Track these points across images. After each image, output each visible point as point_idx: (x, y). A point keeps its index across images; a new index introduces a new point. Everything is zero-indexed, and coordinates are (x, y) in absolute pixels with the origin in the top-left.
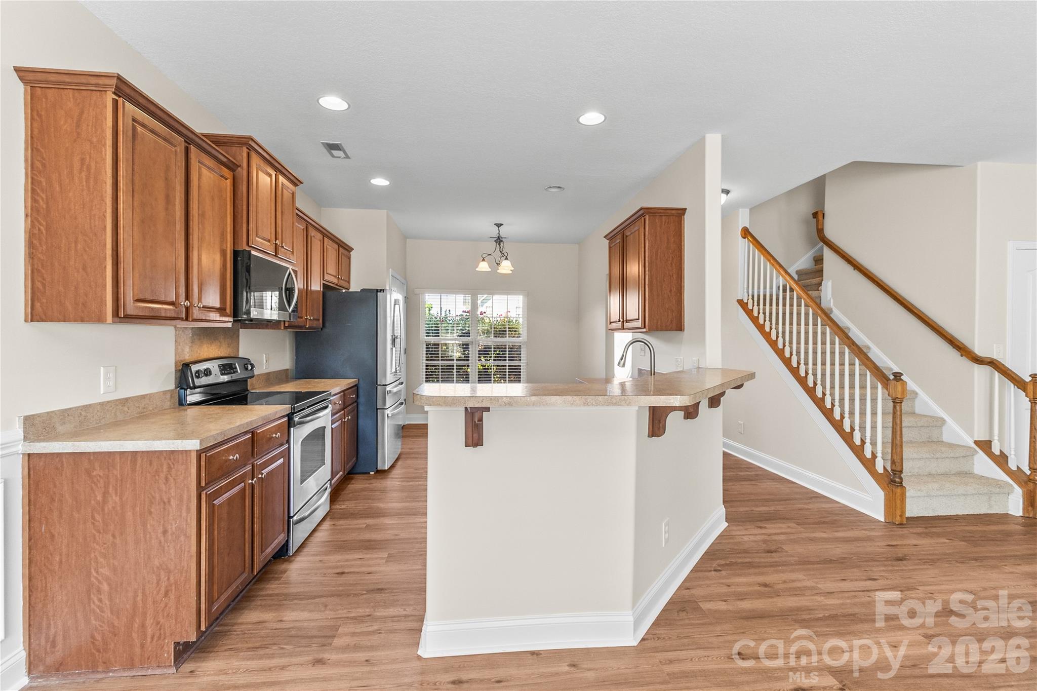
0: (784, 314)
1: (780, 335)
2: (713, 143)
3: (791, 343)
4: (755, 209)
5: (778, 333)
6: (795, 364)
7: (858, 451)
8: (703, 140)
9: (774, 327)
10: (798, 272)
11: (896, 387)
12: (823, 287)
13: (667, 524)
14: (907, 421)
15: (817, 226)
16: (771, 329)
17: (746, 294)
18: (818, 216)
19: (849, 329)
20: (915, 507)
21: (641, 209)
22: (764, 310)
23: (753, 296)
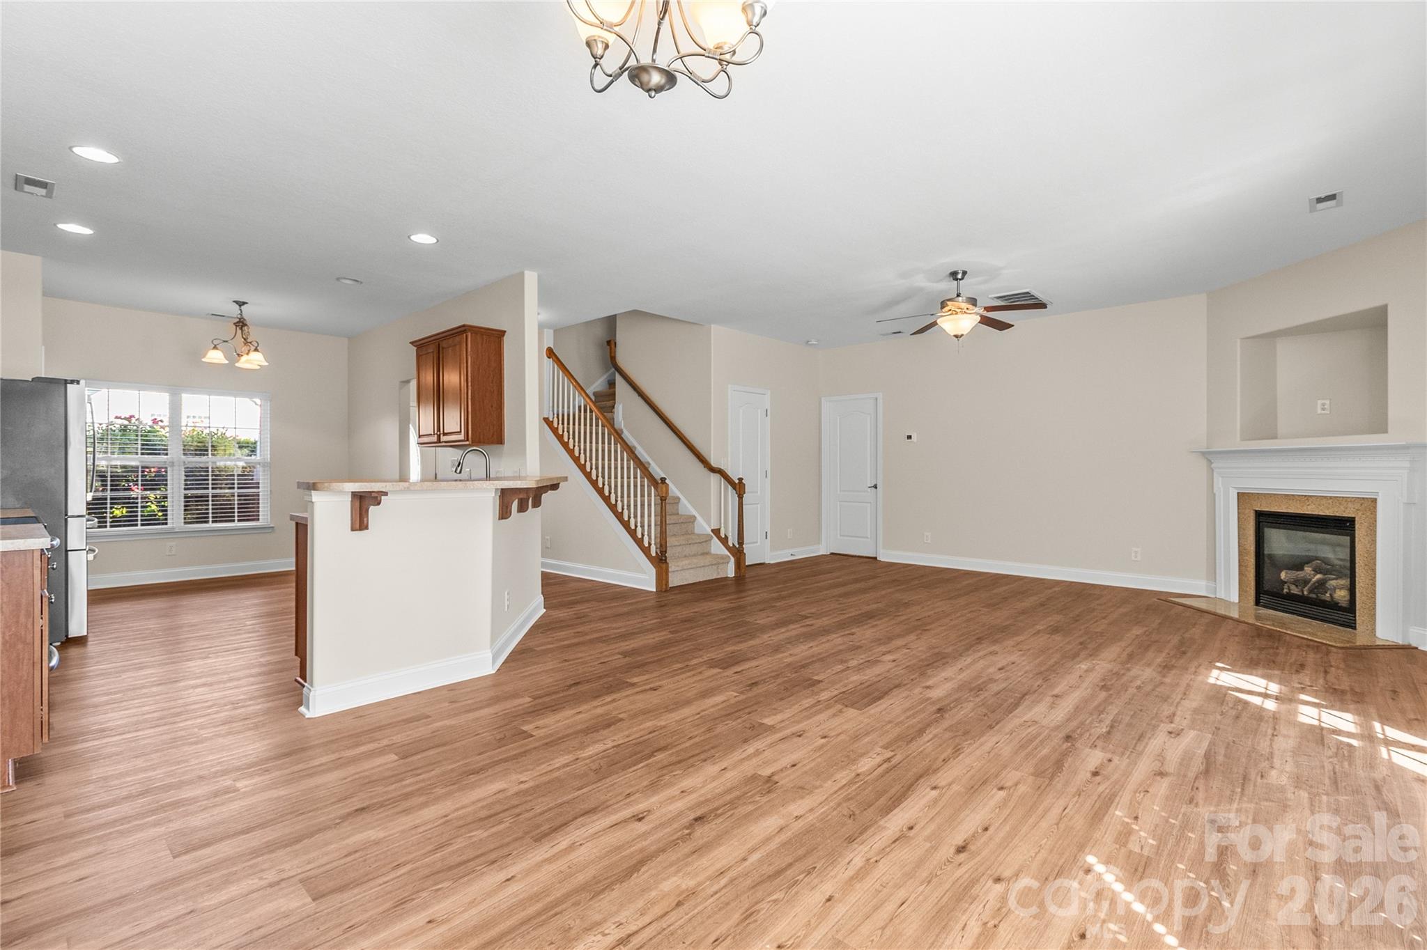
0: (585, 433)
1: (582, 451)
2: (531, 280)
3: (591, 459)
4: (559, 332)
5: (580, 450)
6: (594, 477)
7: (639, 542)
8: (522, 274)
9: (577, 444)
10: (595, 394)
11: (662, 488)
12: (615, 410)
13: (508, 594)
14: (670, 520)
15: (611, 353)
16: (574, 446)
17: (551, 413)
18: (611, 344)
19: (635, 448)
20: (675, 580)
21: (464, 326)
22: (568, 428)
23: (558, 415)
